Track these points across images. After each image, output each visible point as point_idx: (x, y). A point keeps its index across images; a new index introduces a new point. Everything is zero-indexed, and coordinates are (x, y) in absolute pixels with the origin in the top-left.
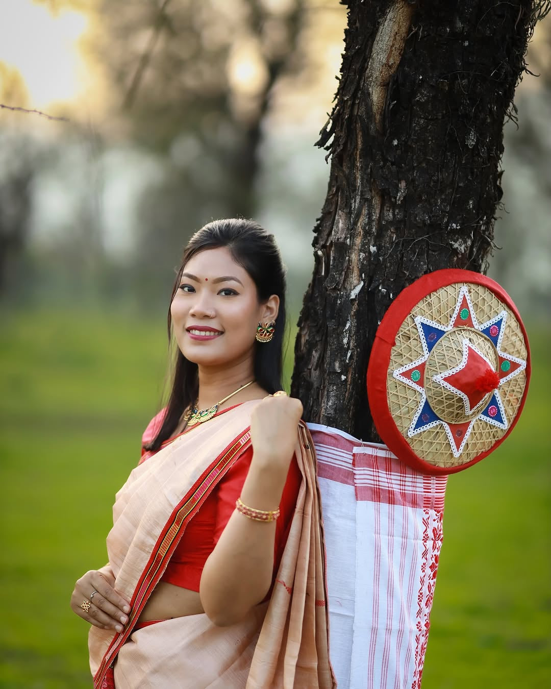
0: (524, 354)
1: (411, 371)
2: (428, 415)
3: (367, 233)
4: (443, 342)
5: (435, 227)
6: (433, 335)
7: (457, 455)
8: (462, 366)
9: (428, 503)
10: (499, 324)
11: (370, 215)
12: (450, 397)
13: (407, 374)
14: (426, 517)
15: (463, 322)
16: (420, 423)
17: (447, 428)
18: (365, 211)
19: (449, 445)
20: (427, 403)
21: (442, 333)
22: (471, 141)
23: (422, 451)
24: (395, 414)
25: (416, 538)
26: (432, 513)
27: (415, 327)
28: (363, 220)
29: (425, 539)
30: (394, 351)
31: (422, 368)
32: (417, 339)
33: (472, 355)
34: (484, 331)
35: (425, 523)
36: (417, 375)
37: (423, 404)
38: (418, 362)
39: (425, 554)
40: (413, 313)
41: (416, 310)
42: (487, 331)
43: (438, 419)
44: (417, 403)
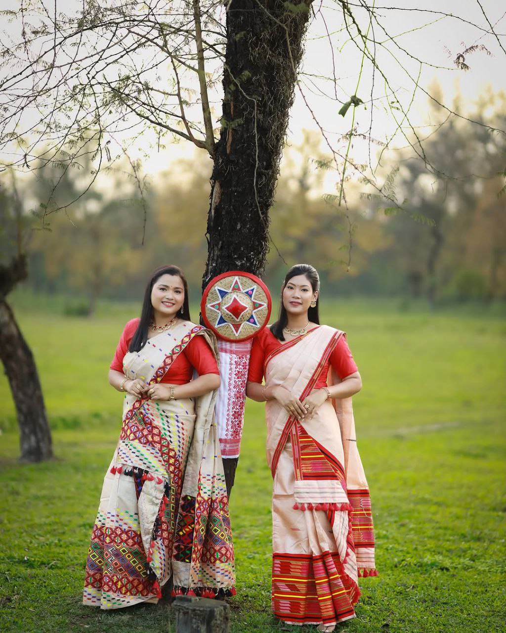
0: (267, 301)
1: (214, 305)
2: (222, 321)
3: (213, 259)
4: (227, 296)
5: (229, 257)
6: (223, 294)
7: (237, 335)
8: (230, 304)
9: (231, 352)
10: (252, 290)
11: (214, 253)
12: (227, 314)
13: (213, 306)
14: (231, 357)
15: (236, 289)
16: (219, 323)
17: (231, 325)
18: (212, 252)
19: (232, 331)
20: (221, 317)
21: (226, 293)
22: (239, 227)
23: (222, 332)
24: (209, 320)
25: (226, 363)
26: (235, 356)
27: (215, 290)
28: (212, 255)
29: (231, 364)
30: (208, 298)
31: (219, 304)
32: (217, 294)
33: (235, 300)
34: (246, 293)
35: (231, 359)
36: (217, 307)
37: (220, 317)
38: (217, 302)
39: (231, 369)
40: (215, 285)
41: (216, 284)
42: (247, 293)
43: (226, 322)
44: (217, 316)
